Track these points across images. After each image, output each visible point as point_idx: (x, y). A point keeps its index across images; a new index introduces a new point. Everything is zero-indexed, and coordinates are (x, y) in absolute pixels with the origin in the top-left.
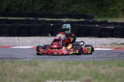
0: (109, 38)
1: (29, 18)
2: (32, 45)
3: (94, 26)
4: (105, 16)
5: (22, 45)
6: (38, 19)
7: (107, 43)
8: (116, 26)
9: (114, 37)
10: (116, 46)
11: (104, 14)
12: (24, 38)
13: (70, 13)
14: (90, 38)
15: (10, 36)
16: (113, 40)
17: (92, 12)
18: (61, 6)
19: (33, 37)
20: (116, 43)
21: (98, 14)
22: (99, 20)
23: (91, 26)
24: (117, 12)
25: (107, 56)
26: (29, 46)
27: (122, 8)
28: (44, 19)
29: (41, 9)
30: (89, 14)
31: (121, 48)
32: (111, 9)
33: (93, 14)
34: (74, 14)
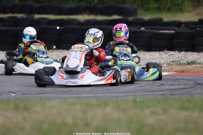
0: (165, 51)
1: (16, 15)
3: (138, 30)
4: (159, 9)
6: (34, 17)
7: (162, 61)
8: (177, 29)
9: (175, 51)
10: (179, 68)
11: (156, 6)
13: (93, 4)
16: (172, 55)
17: (134, 2)
20: (178, 61)
21: (146, 6)
22: (147, 17)
25: (161, 87)
30: (128, 6)
33: (135, 6)
34: (101, 6)
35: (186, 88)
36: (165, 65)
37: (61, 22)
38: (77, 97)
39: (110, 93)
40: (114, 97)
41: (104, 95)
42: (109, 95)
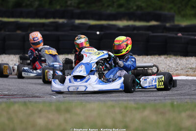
1: (57, 20)
3: (175, 36)
6: (74, 22)
11: (193, 12)
13: (132, 10)
14: (166, 58)
17: (171, 8)
21: (183, 13)
22: (184, 23)
23: (169, 35)
29: (79, 3)
30: (166, 12)
33: (172, 12)
34: (139, 12)
37: (101, 28)
38: (116, 101)
39: (148, 97)
40: (152, 100)
41: (142, 98)
42: (147, 98)
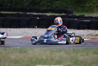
0: (86, 30)
1: (19, 12)
2: (22, 35)
3: (74, 20)
4: (83, 11)
5: (14, 36)
6: (27, 13)
7: (85, 34)
8: (91, 20)
9: (90, 29)
10: (92, 37)
11: (81, 10)
12: (15, 29)
13: (53, 8)
14: (70, 30)
15: (4, 28)
16: (89, 31)
17: (72, 8)
18: (46, 3)
19: (22, 28)
20: (92, 34)
21: (77, 10)
22: (78, 14)
23: (71, 19)
24: (92, 8)
25: (85, 45)
26: (19, 36)
27: (96, 5)
28: (31, 13)
29: (29, 5)
30: (69, 9)
31: (96, 39)
32: (88, 5)
33: (72, 9)
34: (57, 9)
35: (96, 46)
36: (86, 36)
37: (39, 16)
